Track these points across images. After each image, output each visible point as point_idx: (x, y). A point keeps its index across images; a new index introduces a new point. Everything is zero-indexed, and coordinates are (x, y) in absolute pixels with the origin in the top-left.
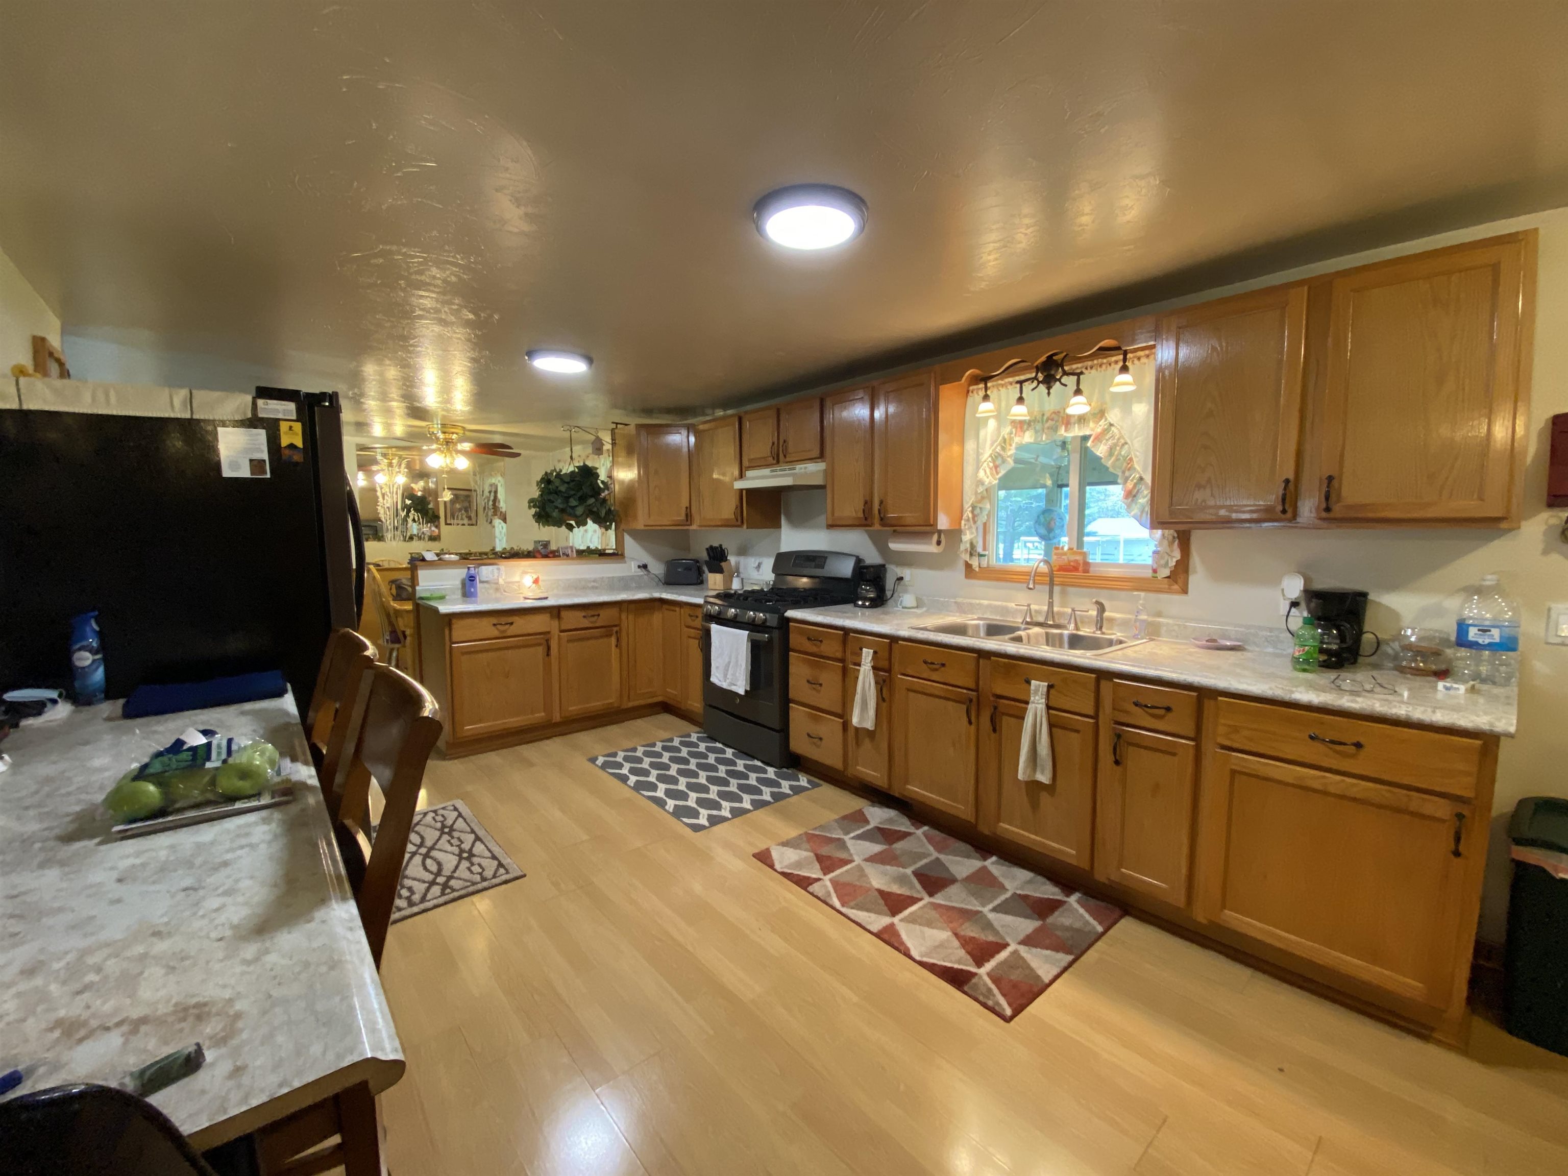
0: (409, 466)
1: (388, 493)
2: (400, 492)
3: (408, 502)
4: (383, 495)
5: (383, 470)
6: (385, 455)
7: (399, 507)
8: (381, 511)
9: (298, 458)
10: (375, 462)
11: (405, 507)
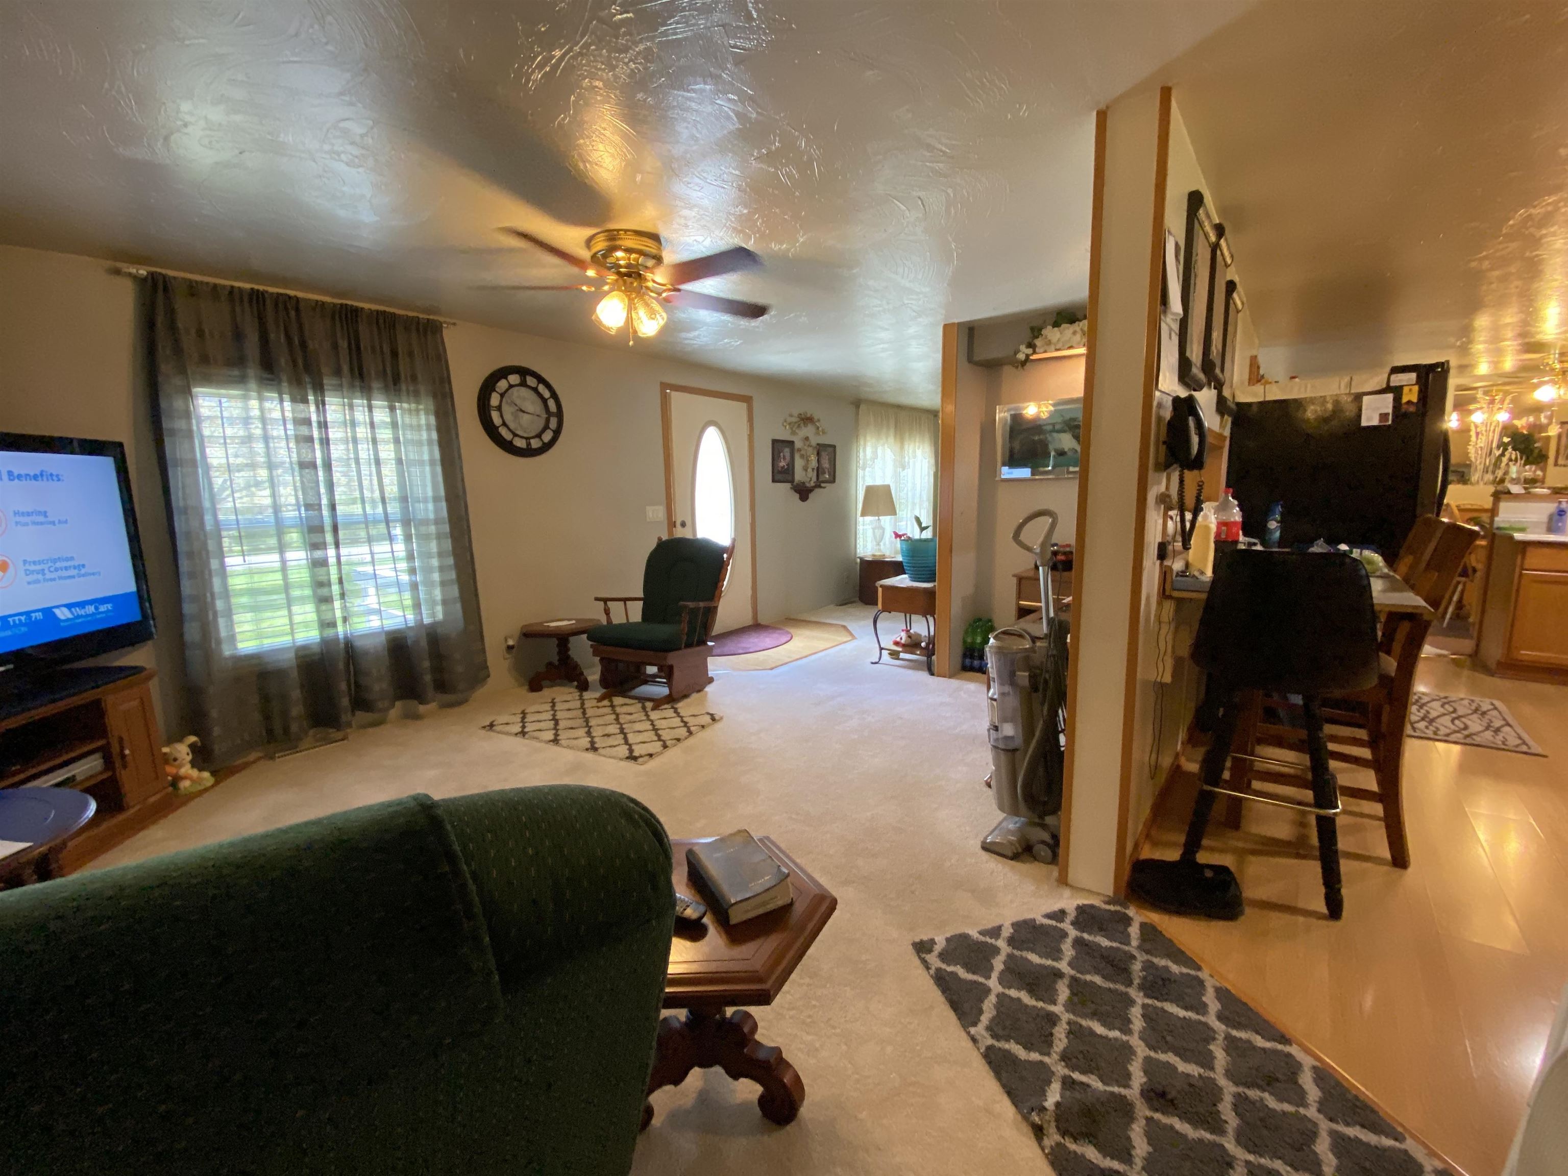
0: (1513, 401)
1: (1484, 432)
2: (1498, 430)
3: (1506, 440)
4: (1477, 434)
5: (1481, 408)
6: (1486, 393)
7: (1494, 445)
8: (1471, 450)
9: (1412, 409)
10: (1474, 400)
11: (1501, 445)
